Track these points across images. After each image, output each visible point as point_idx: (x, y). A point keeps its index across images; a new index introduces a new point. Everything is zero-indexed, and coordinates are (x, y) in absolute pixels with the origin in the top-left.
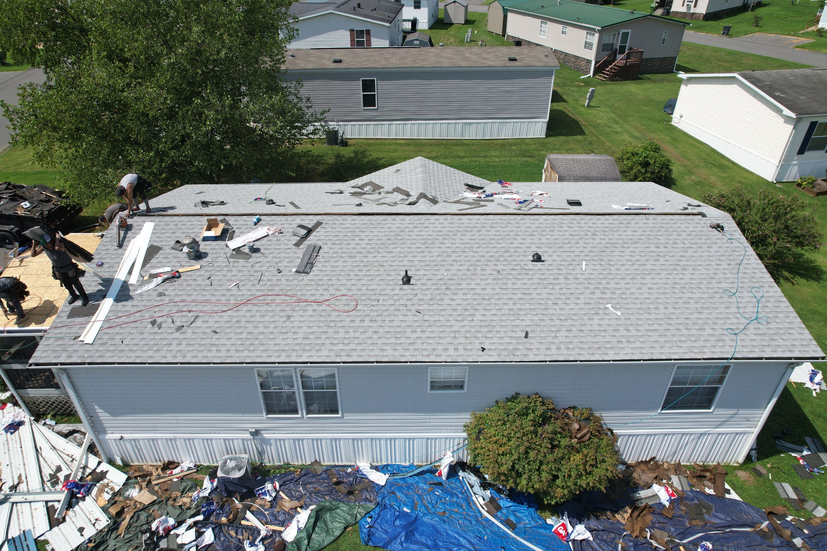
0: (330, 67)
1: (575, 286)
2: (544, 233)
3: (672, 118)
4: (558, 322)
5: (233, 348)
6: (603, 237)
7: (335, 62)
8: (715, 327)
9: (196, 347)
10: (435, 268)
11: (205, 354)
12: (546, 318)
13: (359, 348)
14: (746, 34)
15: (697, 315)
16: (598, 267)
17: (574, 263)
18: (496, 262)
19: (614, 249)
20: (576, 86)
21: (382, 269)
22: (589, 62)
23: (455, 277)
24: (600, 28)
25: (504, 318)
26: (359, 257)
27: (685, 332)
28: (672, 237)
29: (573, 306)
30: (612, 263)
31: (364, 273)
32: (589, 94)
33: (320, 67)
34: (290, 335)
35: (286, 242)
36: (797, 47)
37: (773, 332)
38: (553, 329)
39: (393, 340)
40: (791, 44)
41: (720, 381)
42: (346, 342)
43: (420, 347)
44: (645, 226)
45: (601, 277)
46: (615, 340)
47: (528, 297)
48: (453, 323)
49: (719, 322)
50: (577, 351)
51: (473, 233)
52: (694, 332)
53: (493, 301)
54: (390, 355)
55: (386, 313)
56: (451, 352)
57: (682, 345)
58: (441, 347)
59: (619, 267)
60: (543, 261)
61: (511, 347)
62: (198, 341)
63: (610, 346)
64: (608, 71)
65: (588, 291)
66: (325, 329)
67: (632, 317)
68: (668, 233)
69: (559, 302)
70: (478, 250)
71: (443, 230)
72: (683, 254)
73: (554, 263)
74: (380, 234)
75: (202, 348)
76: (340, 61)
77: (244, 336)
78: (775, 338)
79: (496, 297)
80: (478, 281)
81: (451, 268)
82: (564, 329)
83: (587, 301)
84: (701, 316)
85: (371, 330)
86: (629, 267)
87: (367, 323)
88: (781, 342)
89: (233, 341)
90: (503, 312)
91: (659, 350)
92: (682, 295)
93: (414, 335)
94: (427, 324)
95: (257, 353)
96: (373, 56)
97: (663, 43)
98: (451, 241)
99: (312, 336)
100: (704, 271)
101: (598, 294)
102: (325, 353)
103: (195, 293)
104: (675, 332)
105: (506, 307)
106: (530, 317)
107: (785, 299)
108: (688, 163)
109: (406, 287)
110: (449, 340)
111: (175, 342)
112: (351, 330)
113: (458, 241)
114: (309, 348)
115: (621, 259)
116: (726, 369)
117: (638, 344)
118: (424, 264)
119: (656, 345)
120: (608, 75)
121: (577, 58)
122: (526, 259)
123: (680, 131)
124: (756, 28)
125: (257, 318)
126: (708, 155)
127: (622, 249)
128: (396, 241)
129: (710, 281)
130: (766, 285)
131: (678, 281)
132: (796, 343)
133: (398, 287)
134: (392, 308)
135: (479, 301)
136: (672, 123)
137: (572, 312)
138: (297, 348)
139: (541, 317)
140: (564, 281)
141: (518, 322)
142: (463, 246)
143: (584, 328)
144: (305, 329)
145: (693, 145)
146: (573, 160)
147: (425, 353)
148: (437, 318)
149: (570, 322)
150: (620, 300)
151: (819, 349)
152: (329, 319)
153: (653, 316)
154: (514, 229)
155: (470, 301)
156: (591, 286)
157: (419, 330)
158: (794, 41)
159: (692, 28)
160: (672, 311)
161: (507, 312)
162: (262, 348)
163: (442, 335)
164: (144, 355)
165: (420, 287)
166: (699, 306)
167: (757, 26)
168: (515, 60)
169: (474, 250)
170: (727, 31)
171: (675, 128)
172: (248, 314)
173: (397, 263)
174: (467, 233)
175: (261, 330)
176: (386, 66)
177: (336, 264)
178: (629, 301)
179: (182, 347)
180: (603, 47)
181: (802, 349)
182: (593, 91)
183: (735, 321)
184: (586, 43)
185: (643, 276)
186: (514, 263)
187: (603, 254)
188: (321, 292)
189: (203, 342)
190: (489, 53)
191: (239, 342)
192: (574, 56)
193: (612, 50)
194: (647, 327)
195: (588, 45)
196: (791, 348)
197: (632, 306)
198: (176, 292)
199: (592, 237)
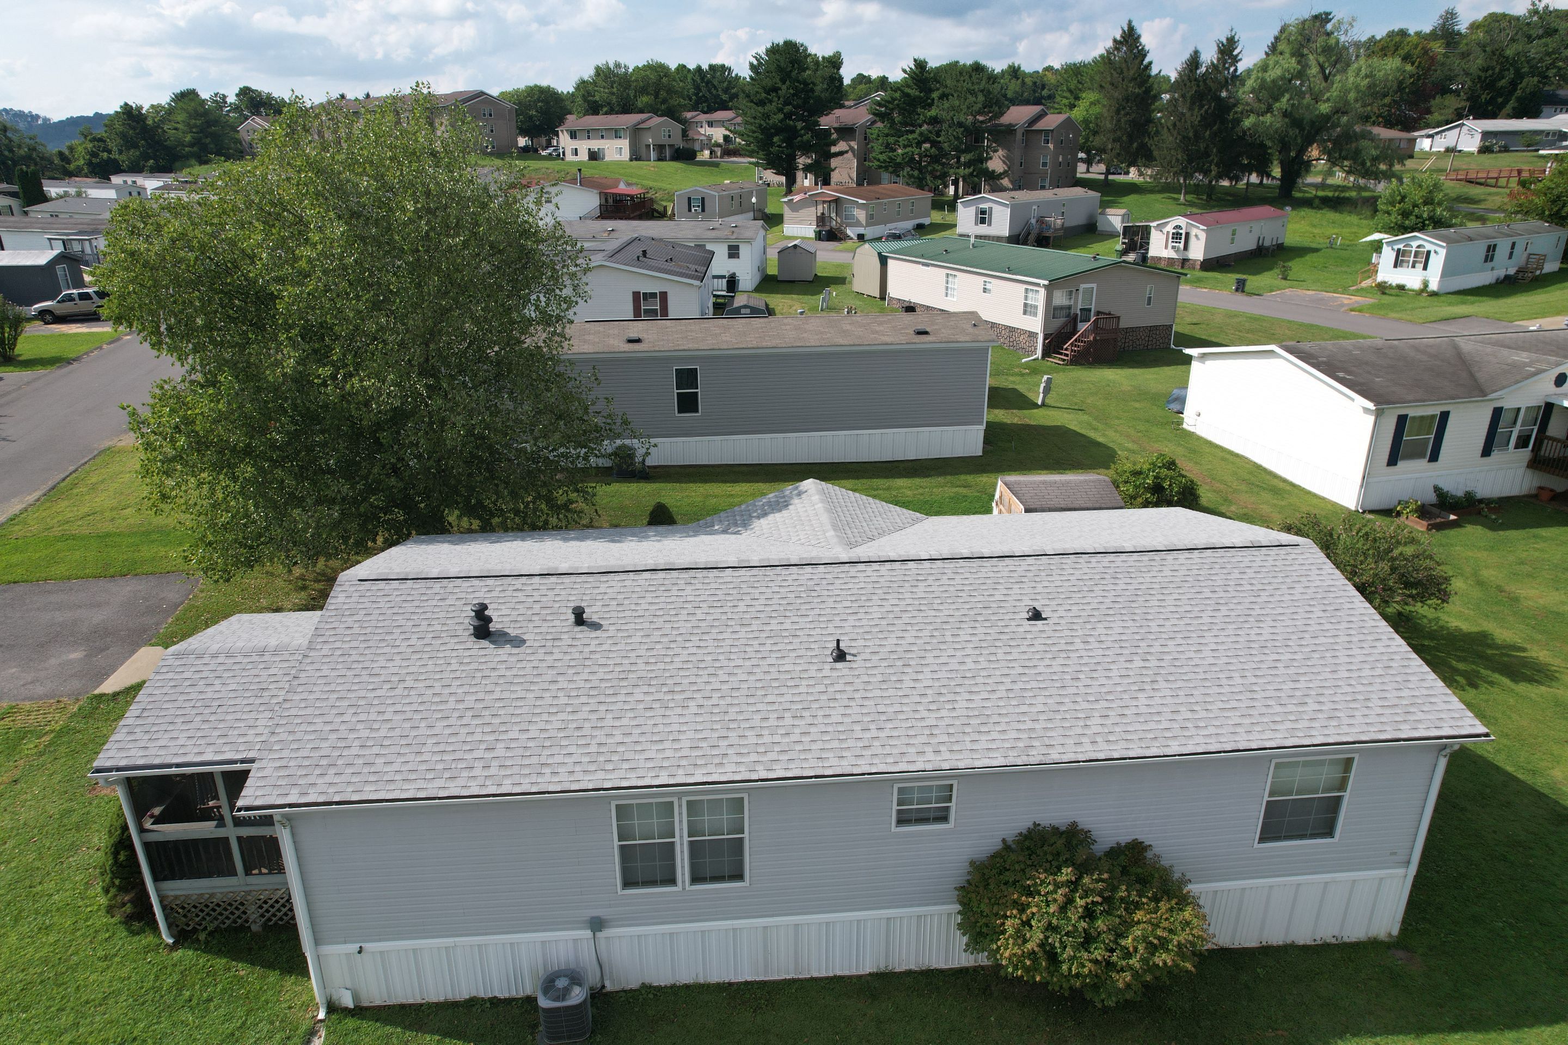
0: (622, 350)
1: (1101, 652)
2: (1037, 579)
3: (1183, 419)
4: (1085, 705)
5: (578, 768)
6: (1129, 581)
7: (630, 341)
8: (1321, 699)
9: (516, 770)
10: (880, 636)
11: (534, 778)
12: (1067, 700)
13: (784, 757)
14: (1272, 291)
15: (1292, 685)
16: (1130, 624)
17: (1092, 620)
18: (972, 624)
19: (1148, 598)
20: (1017, 374)
21: (796, 640)
22: (1033, 335)
23: (914, 648)
24: (1046, 282)
25: (1001, 703)
26: (756, 625)
27: (1279, 709)
28: (1233, 576)
29: (1103, 681)
30: (1150, 617)
31: (768, 647)
32: (1042, 385)
33: (606, 350)
34: (667, 745)
35: (633, 607)
36: (1352, 310)
37: (1406, 702)
38: (1080, 716)
39: (835, 744)
40: (1342, 305)
41: (1342, 785)
42: (762, 749)
43: (880, 751)
44: (1189, 562)
45: (1137, 637)
46: (1175, 725)
47: (1033, 671)
48: (925, 714)
49: (1326, 692)
50: (1123, 744)
51: (929, 583)
52: (1291, 708)
53: (979, 680)
54: (834, 765)
55: (815, 705)
56: (930, 756)
57: (1278, 727)
58: (912, 750)
59: (1162, 622)
60: (1045, 619)
61: (1021, 744)
62: (519, 761)
63: (1171, 735)
64: (1066, 349)
65: (1122, 659)
66: (724, 733)
67: (1195, 692)
68: (1225, 571)
69: (1082, 676)
70: (941, 608)
71: (881, 580)
72: (1254, 599)
73: (1062, 621)
74: (782, 590)
75: (526, 771)
76: (638, 341)
77: (593, 749)
78: (1412, 710)
79: (984, 673)
80: (951, 652)
81: (905, 634)
82: (1097, 714)
83: (1124, 672)
84: (1298, 685)
85: (797, 731)
86: (1176, 622)
87: (788, 721)
88: (1421, 716)
89: (575, 758)
90: (998, 695)
91: (1245, 737)
92: (1263, 658)
93: (868, 735)
94: (883, 718)
95: (621, 774)
96: (691, 331)
97: (1149, 304)
98: (896, 595)
99: (704, 744)
100: (1290, 623)
101: (1138, 663)
102: (730, 768)
103: (498, 689)
104: (1264, 710)
105: (1002, 687)
106: (1040, 700)
107: (1414, 656)
108: (1222, 487)
109: (839, 665)
110: (923, 739)
111: (479, 764)
112: (765, 732)
113: (908, 595)
114: (703, 762)
115: (1162, 610)
116: (1348, 763)
117: (1212, 730)
118: (862, 631)
119: (1238, 730)
120: (1067, 355)
121: (1012, 330)
122: (1017, 617)
123: (1199, 438)
124: (1284, 282)
125: (609, 722)
126: (1251, 473)
127: (1162, 597)
128: (810, 599)
129: (1301, 635)
130: (1384, 637)
131: (1254, 638)
132: (1443, 716)
133: (827, 667)
134: (824, 697)
135: (960, 681)
136: (1185, 426)
137: (1104, 690)
138: (684, 762)
139: (1059, 699)
140: (1082, 646)
141: (1024, 709)
142: (917, 602)
143: (1126, 712)
144: (691, 735)
145: (1223, 459)
146: (1044, 482)
147: (890, 760)
148: (897, 708)
149: (1104, 704)
150: (1173, 670)
151: (1477, 722)
152: (727, 718)
153: (1226, 690)
154: (992, 575)
155: (945, 682)
156: (1125, 651)
157: (873, 726)
158: (1346, 302)
159: (1190, 282)
160: (1254, 680)
161: (1004, 694)
162: (626, 766)
163: (911, 733)
164: (430, 786)
165: (862, 664)
166: (1292, 671)
167: (1285, 278)
168: (926, 333)
169: (936, 607)
170: (1241, 286)
171: (1191, 435)
172: (593, 716)
173: (818, 631)
174: (920, 584)
175: (619, 739)
176: (716, 347)
177: (720, 637)
178: (1186, 669)
179: (493, 771)
180: (1052, 311)
181: (1453, 723)
182: (1049, 381)
183: (1350, 689)
184: (1026, 305)
185: (1200, 633)
186: (1000, 624)
187: (1133, 605)
188: (705, 679)
189: (526, 762)
190: (881, 324)
191: (586, 759)
192: (1007, 327)
193: (1068, 316)
194: (1222, 705)
195: (1028, 309)
196: (1438, 724)
197: (1192, 676)
198: (466, 688)
199: (1113, 581)
